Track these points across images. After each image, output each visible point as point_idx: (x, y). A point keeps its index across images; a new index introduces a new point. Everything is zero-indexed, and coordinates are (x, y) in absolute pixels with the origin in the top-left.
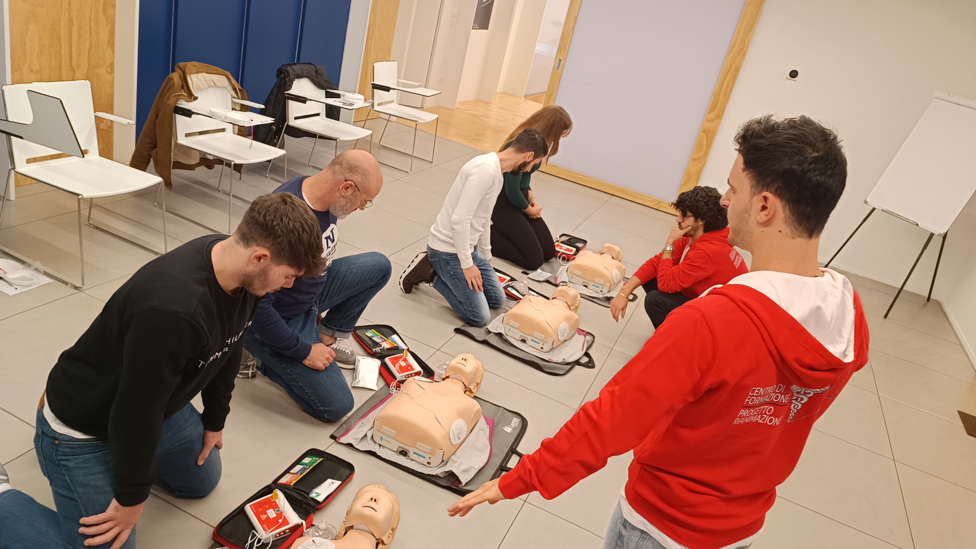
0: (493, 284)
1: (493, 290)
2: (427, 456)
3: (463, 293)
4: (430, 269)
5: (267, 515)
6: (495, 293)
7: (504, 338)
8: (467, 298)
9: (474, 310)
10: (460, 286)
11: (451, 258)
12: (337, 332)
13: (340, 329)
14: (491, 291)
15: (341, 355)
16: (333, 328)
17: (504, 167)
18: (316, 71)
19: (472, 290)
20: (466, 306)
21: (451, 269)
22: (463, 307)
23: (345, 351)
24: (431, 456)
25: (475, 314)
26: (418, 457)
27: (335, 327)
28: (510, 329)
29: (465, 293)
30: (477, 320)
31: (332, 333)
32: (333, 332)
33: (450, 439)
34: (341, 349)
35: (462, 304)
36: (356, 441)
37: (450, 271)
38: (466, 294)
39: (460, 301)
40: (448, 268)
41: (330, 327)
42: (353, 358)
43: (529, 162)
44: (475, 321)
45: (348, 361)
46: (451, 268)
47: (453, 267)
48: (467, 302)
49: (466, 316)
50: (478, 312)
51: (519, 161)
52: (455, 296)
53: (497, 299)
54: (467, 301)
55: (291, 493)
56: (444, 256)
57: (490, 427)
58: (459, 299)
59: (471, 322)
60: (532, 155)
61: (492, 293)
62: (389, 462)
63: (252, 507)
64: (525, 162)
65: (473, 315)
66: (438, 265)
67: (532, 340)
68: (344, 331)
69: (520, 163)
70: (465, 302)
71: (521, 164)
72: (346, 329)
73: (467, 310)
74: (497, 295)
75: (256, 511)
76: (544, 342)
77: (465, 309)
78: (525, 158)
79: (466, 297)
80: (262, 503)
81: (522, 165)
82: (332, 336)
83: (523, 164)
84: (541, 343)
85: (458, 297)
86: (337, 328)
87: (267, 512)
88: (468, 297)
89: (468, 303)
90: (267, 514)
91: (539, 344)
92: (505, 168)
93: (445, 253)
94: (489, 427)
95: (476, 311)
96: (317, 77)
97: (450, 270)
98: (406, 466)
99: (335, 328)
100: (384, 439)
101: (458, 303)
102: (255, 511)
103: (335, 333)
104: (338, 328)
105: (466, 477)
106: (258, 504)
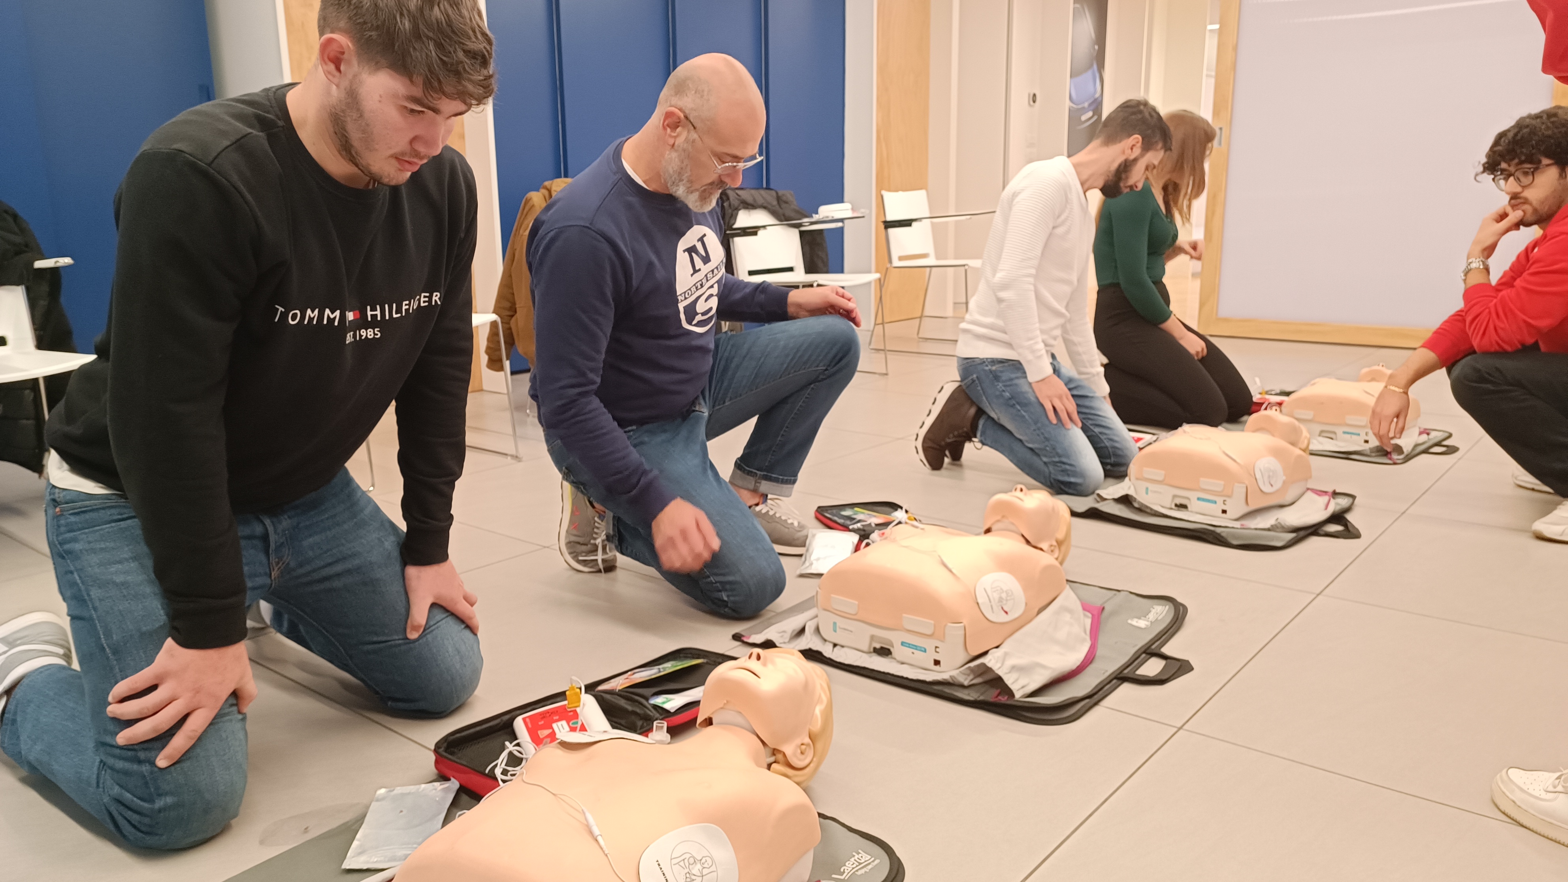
0: (1104, 424)
1: (1105, 434)
2: (929, 644)
3: (1034, 430)
4: (969, 409)
5: (550, 731)
6: (1111, 440)
7: (1136, 505)
8: (1045, 438)
9: (1064, 460)
10: (1027, 417)
11: (1004, 366)
12: (764, 482)
13: (769, 474)
14: (1103, 437)
15: (779, 526)
16: (755, 473)
17: (1084, 177)
18: (778, 199)
19: (1056, 425)
20: (1045, 456)
21: (1003, 388)
22: (1041, 460)
23: (786, 521)
24: (938, 644)
25: (1068, 467)
26: (913, 653)
27: (758, 470)
28: (1147, 489)
29: (1039, 429)
30: (1072, 480)
31: (753, 483)
32: (756, 482)
33: (978, 604)
34: (778, 515)
35: (1038, 455)
36: (782, 636)
37: (1003, 393)
38: (1043, 431)
39: (1031, 449)
40: (998, 387)
41: (749, 471)
42: (804, 533)
43: (1135, 160)
44: (1070, 483)
45: (794, 540)
46: (1005, 386)
47: (1008, 383)
48: (1047, 446)
49: (1050, 476)
50: (1073, 463)
51: (1113, 161)
52: (1020, 440)
53: (1120, 453)
54: (1047, 443)
55: (613, 700)
56: (987, 366)
57: (1093, 615)
58: (1030, 445)
59: (1062, 487)
60: (1138, 142)
61: (1105, 441)
62: (850, 669)
63: (528, 720)
64: (1126, 161)
65: (1062, 471)
66: (979, 388)
67: (1199, 499)
68: (776, 480)
69: (1115, 165)
70: (1041, 446)
71: (1120, 166)
72: (781, 475)
73: (1049, 463)
74: (1116, 445)
75: (532, 725)
76: (1227, 495)
77: (1045, 463)
78: (1123, 152)
79: (1042, 436)
80: (548, 713)
81: (1122, 167)
82: (755, 491)
83: (1123, 164)
84: (1220, 500)
85: (1027, 441)
86: (762, 473)
87: (554, 726)
88: (1046, 435)
89: (1048, 448)
90: (552, 728)
91: (1215, 502)
92: (1087, 180)
93: (989, 360)
94: (1090, 615)
95: (1069, 462)
96: (780, 206)
97: (1004, 391)
98: (886, 671)
99: (758, 473)
100: (840, 628)
101: (1029, 455)
102: (530, 726)
103: (760, 483)
104: (765, 473)
105: (1022, 682)
106: (541, 715)
